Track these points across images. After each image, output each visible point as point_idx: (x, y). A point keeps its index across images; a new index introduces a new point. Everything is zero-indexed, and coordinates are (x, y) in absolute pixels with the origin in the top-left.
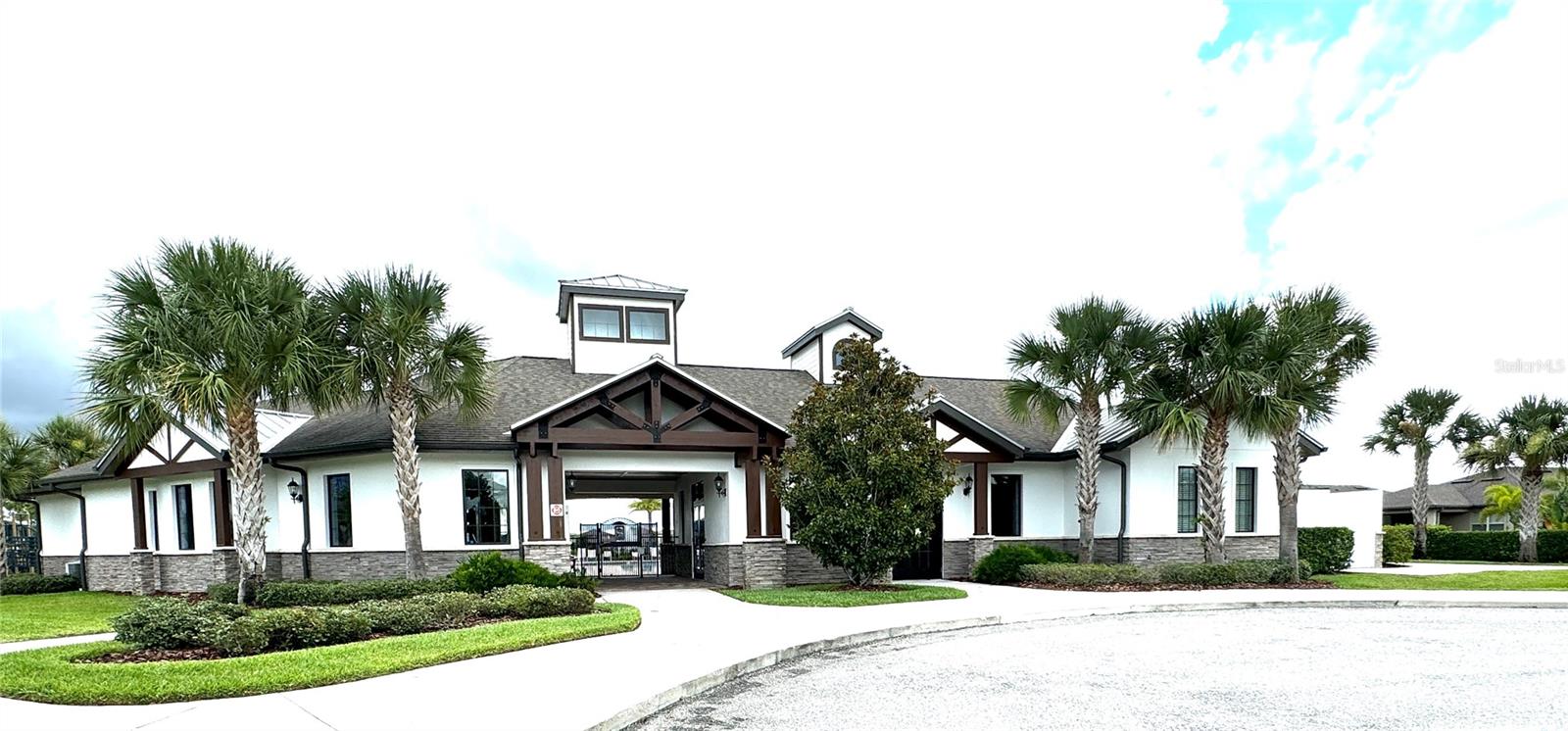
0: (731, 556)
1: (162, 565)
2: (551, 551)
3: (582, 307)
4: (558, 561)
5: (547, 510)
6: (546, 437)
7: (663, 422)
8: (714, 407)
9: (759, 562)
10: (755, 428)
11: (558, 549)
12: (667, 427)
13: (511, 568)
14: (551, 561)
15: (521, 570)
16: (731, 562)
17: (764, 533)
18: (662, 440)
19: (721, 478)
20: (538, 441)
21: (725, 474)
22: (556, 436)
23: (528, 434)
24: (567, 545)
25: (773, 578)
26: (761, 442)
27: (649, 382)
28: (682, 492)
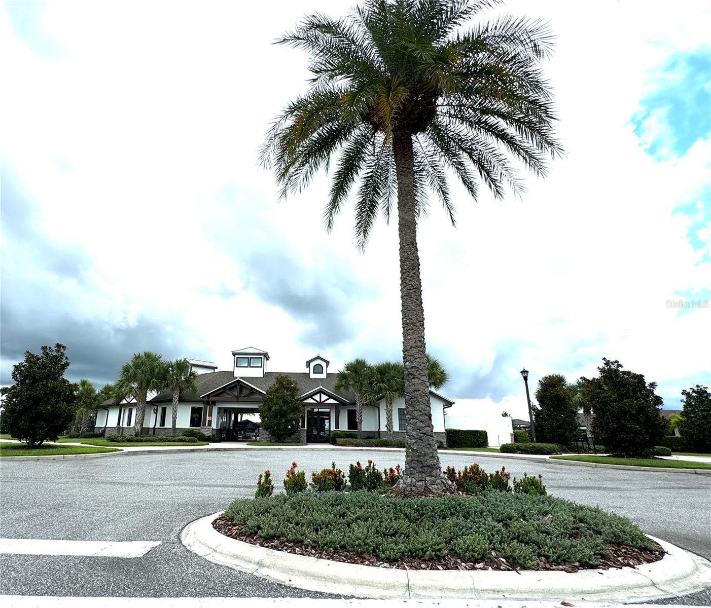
1: (123, 430)
3: (237, 358)
5: (208, 418)
6: (210, 398)
8: (254, 390)
11: (209, 429)
14: (207, 432)
20: (207, 399)
27: (237, 384)
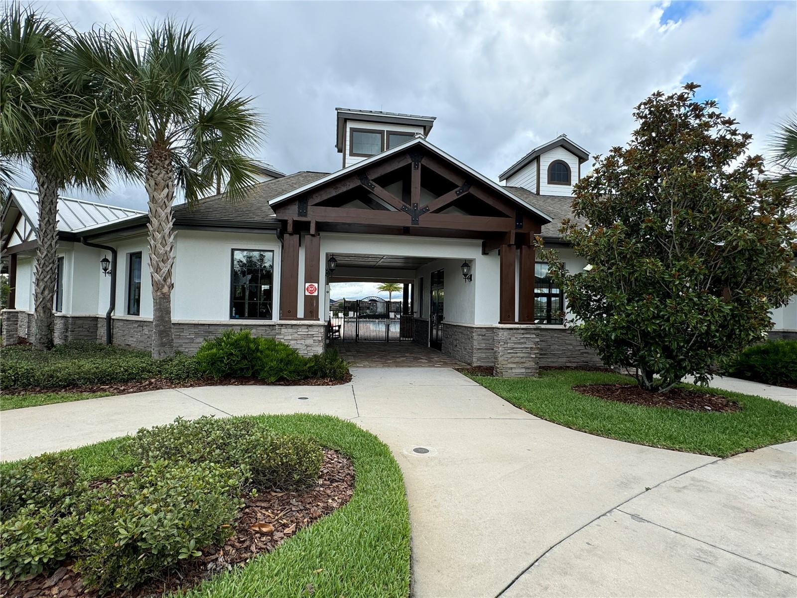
0: (475, 337)
2: (303, 331)
3: (352, 130)
4: (310, 341)
5: (303, 289)
6: (305, 215)
7: (421, 206)
8: (473, 191)
9: (512, 348)
10: (513, 214)
11: (310, 329)
12: (425, 210)
13: (257, 350)
14: (302, 342)
15: (267, 352)
16: (475, 343)
17: (517, 320)
18: (420, 222)
19: (467, 264)
20: (296, 218)
21: (471, 261)
22: (315, 214)
23: (287, 211)
24: (319, 326)
25: (525, 365)
26: (517, 227)
27: (411, 164)
28: (422, 279)
